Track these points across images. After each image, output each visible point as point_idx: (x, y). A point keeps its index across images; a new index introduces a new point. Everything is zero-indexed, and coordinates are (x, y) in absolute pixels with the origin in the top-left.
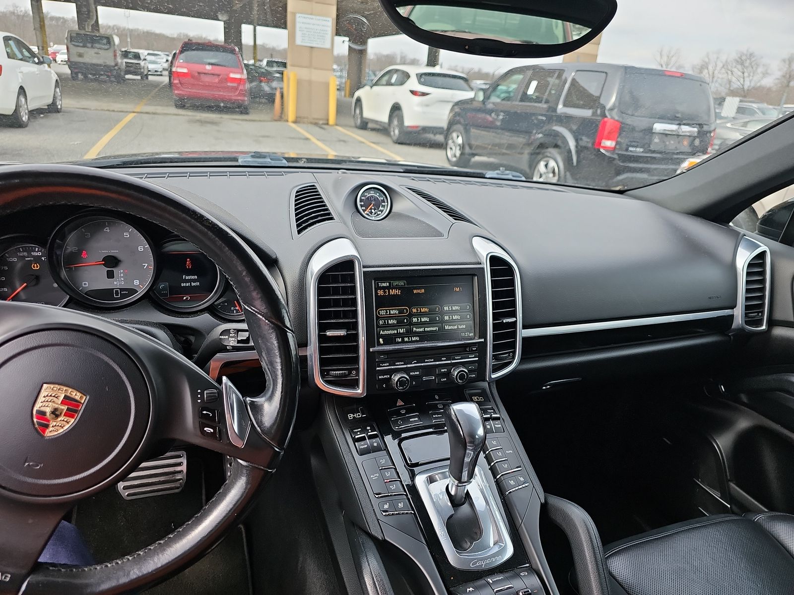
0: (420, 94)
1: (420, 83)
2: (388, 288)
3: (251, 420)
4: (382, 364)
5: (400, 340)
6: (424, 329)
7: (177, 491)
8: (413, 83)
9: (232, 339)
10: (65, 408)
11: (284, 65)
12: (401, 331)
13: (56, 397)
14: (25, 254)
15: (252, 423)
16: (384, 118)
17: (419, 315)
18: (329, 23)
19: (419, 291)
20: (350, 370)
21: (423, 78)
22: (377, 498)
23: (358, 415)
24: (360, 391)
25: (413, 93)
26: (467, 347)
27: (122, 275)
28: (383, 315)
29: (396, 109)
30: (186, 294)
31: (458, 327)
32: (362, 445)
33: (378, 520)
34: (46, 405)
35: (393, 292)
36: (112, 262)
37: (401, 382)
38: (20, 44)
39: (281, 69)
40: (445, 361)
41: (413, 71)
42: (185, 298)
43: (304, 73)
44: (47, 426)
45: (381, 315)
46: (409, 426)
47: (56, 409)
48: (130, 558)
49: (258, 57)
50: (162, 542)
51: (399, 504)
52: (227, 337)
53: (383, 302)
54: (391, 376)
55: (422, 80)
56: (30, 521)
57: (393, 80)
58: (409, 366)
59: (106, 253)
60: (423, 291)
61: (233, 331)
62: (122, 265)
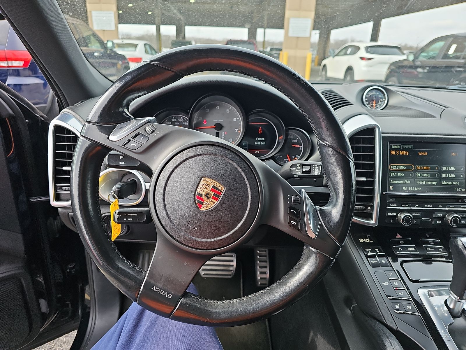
0: (366, 59)
1: (367, 52)
2: (399, 150)
3: (320, 221)
4: (392, 204)
5: (405, 189)
6: (425, 183)
7: (230, 277)
8: (362, 53)
9: (298, 170)
10: (213, 193)
11: (281, 50)
12: (407, 182)
13: (208, 186)
14: (176, 120)
15: (321, 223)
16: (341, 76)
17: (422, 171)
18: (309, 22)
19: (423, 154)
20: (366, 206)
21: (368, 49)
22: (389, 299)
23: (367, 240)
24: (373, 222)
25: (362, 59)
26: (460, 199)
27: (224, 135)
28: (394, 169)
29: (350, 69)
30: (257, 149)
31: (453, 183)
32: (374, 261)
33: (391, 315)
34: (203, 190)
35: (403, 153)
36: (219, 127)
37: (406, 219)
38: (151, 47)
39: (278, 52)
40: (441, 207)
41: (362, 46)
42: (256, 152)
43: (292, 52)
44: (202, 203)
45: (392, 169)
46: (408, 253)
47: (208, 194)
48: (238, 301)
49: (266, 46)
50: (257, 294)
51: (408, 307)
52: (295, 169)
53: (395, 160)
54: (397, 214)
55: (369, 50)
56: (185, 264)
57: (349, 52)
58: (412, 208)
59: (216, 121)
60: (426, 153)
61: (299, 165)
62: (224, 129)
